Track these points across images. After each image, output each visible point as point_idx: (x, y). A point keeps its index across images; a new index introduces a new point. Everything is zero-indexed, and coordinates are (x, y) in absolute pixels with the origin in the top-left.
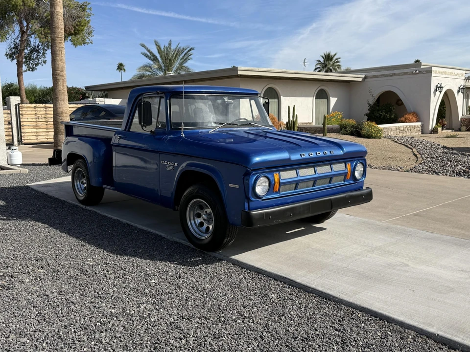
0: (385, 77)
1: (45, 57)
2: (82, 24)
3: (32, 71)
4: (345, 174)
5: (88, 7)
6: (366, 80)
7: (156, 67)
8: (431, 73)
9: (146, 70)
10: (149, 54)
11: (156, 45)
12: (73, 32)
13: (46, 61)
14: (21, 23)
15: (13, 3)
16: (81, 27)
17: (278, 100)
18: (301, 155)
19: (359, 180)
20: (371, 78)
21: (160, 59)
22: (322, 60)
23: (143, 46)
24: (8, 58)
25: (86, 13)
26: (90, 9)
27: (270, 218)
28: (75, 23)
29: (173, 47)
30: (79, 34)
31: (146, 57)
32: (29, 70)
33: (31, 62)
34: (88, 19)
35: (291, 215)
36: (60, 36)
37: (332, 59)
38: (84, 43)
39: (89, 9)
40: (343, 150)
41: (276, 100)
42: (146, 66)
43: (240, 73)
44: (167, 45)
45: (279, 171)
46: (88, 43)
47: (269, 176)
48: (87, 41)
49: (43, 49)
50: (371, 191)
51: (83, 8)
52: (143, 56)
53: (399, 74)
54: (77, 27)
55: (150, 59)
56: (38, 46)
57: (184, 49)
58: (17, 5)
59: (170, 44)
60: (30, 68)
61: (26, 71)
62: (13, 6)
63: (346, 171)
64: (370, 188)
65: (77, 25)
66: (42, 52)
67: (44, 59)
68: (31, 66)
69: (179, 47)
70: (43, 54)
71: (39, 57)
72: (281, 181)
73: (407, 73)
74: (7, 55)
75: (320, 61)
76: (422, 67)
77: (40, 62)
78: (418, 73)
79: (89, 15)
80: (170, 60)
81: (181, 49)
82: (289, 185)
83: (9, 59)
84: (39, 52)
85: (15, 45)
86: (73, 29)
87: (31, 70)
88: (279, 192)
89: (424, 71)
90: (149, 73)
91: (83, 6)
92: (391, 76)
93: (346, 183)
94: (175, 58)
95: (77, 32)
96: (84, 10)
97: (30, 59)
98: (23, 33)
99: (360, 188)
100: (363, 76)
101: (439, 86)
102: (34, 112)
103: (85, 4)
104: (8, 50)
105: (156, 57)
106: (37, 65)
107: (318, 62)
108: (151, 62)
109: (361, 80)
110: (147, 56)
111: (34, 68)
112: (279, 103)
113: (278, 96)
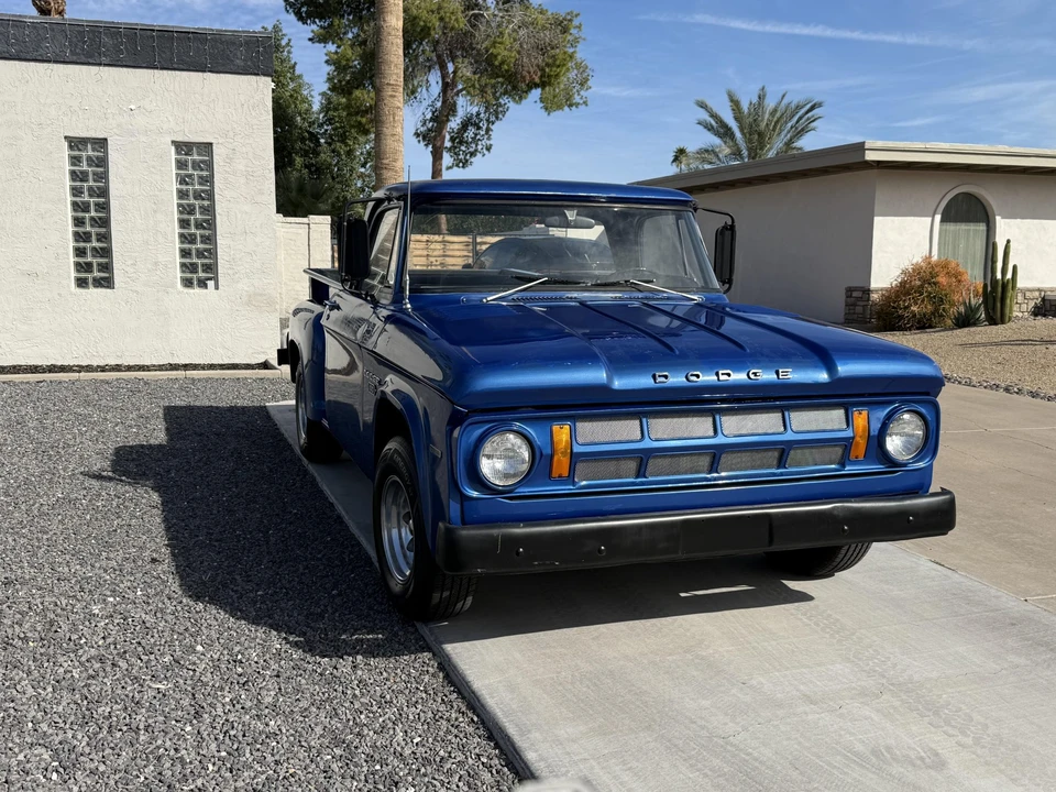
1: (489, 139)
2: (558, 63)
3: (463, 167)
4: (847, 444)
5: (576, 22)
7: (727, 151)
9: (704, 161)
10: (713, 123)
11: (732, 101)
12: (537, 80)
13: (491, 145)
14: (443, 67)
15: (422, 23)
16: (554, 69)
17: (988, 226)
18: (654, 377)
19: (905, 465)
21: (738, 135)
23: (702, 105)
24: (419, 141)
25: (569, 37)
26: (579, 27)
27: (518, 553)
28: (543, 60)
29: (770, 103)
30: (550, 84)
31: (709, 130)
32: (457, 166)
33: (463, 148)
34: (571, 50)
35: (600, 551)
36: (392, 82)
38: (570, 106)
39: (577, 27)
40: (831, 368)
41: (982, 227)
42: (707, 151)
43: (870, 156)
44: (755, 100)
45: (574, 419)
46: (577, 105)
47: (531, 431)
48: (577, 99)
49: (488, 120)
50: (952, 502)
51: (563, 26)
52: (701, 128)
54: (547, 70)
55: (717, 134)
56: (478, 114)
57: (798, 107)
58: (429, 28)
59: (761, 97)
60: (461, 161)
61: (450, 168)
62: (422, 30)
63: (849, 433)
64: (949, 493)
65: (548, 65)
66: (484, 128)
67: (488, 142)
68: (461, 157)
69: (785, 101)
70: (488, 130)
71: (478, 137)
72: (577, 449)
74: (417, 135)
77: (480, 147)
79: (576, 40)
80: (761, 135)
81: (793, 106)
82: (614, 463)
83: (422, 144)
84: (479, 128)
85: (433, 113)
86: (539, 74)
87: (461, 165)
88: (570, 478)
90: (709, 167)
91: (565, 23)
93: (849, 469)
94: (774, 130)
95: (546, 79)
96: (565, 31)
97: (461, 143)
98: (446, 87)
99: (920, 489)
102: (425, 253)
103: (569, 17)
104: (419, 124)
105: (730, 129)
106: (473, 154)
108: (717, 141)
110: (709, 128)
111: (467, 161)
112: (991, 233)
113: (988, 216)
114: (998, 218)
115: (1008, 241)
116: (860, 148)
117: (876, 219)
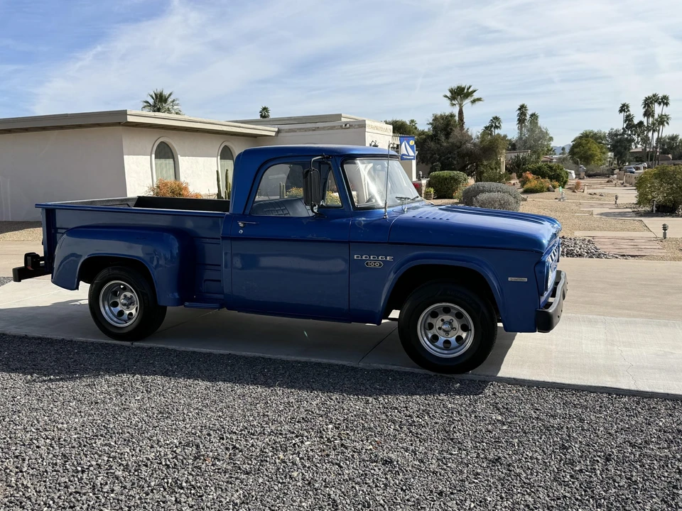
0: (306, 131)
6: (280, 135)
8: (365, 127)
17: (174, 160)
20: (286, 132)
22: (151, 101)
37: (166, 101)
41: (171, 161)
43: (130, 119)
53: (324, 128)
73: (335, 127)
75: (147, 102)
76: (343, 120)
78: (347, 128)
89: (355, 125)
92: (314, 130)
100: (276, 130)
101: (373, 144)
107: (145, 104)
109: (273, 134)
112: (176, 165)
113: (173, 155)
114: (179, 156)
115: (227, 170)
116: (124, 113)
117: (126, 157)
